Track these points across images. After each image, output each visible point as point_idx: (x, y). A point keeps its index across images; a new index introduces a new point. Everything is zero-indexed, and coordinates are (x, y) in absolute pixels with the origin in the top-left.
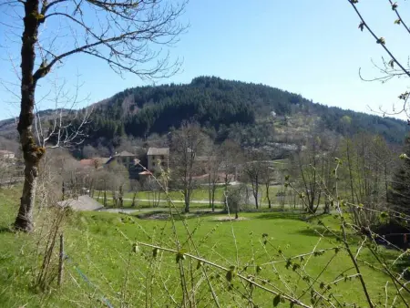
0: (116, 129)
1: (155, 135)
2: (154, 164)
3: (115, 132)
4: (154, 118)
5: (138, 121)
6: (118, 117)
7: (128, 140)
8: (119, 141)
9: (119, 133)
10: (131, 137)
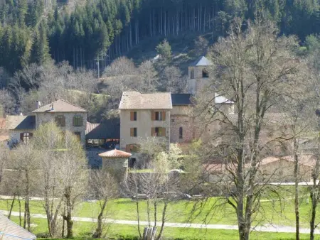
0: (29, 47)
1: (122, 63)
2: (134, 132)
3: (27, 54)
4: (119, 24)
5: (79, 28)
6: (30, 20)
7: (58, 75)
8: (37, 75)
9: (35, 57)
10: (66, 66)
